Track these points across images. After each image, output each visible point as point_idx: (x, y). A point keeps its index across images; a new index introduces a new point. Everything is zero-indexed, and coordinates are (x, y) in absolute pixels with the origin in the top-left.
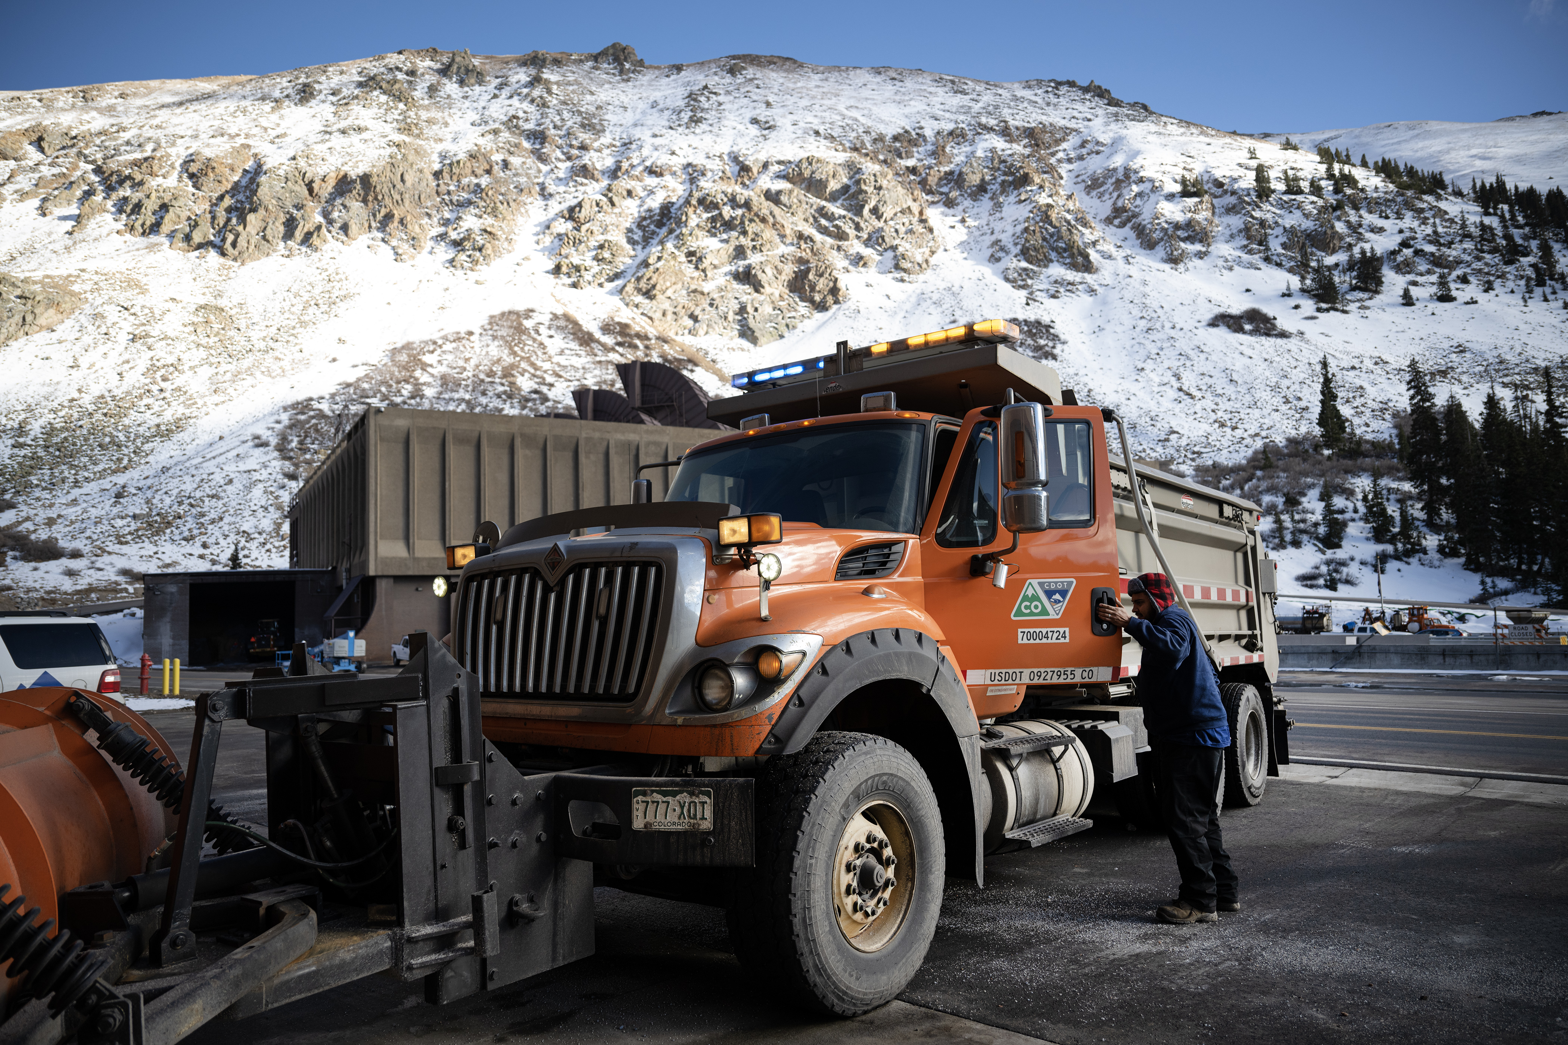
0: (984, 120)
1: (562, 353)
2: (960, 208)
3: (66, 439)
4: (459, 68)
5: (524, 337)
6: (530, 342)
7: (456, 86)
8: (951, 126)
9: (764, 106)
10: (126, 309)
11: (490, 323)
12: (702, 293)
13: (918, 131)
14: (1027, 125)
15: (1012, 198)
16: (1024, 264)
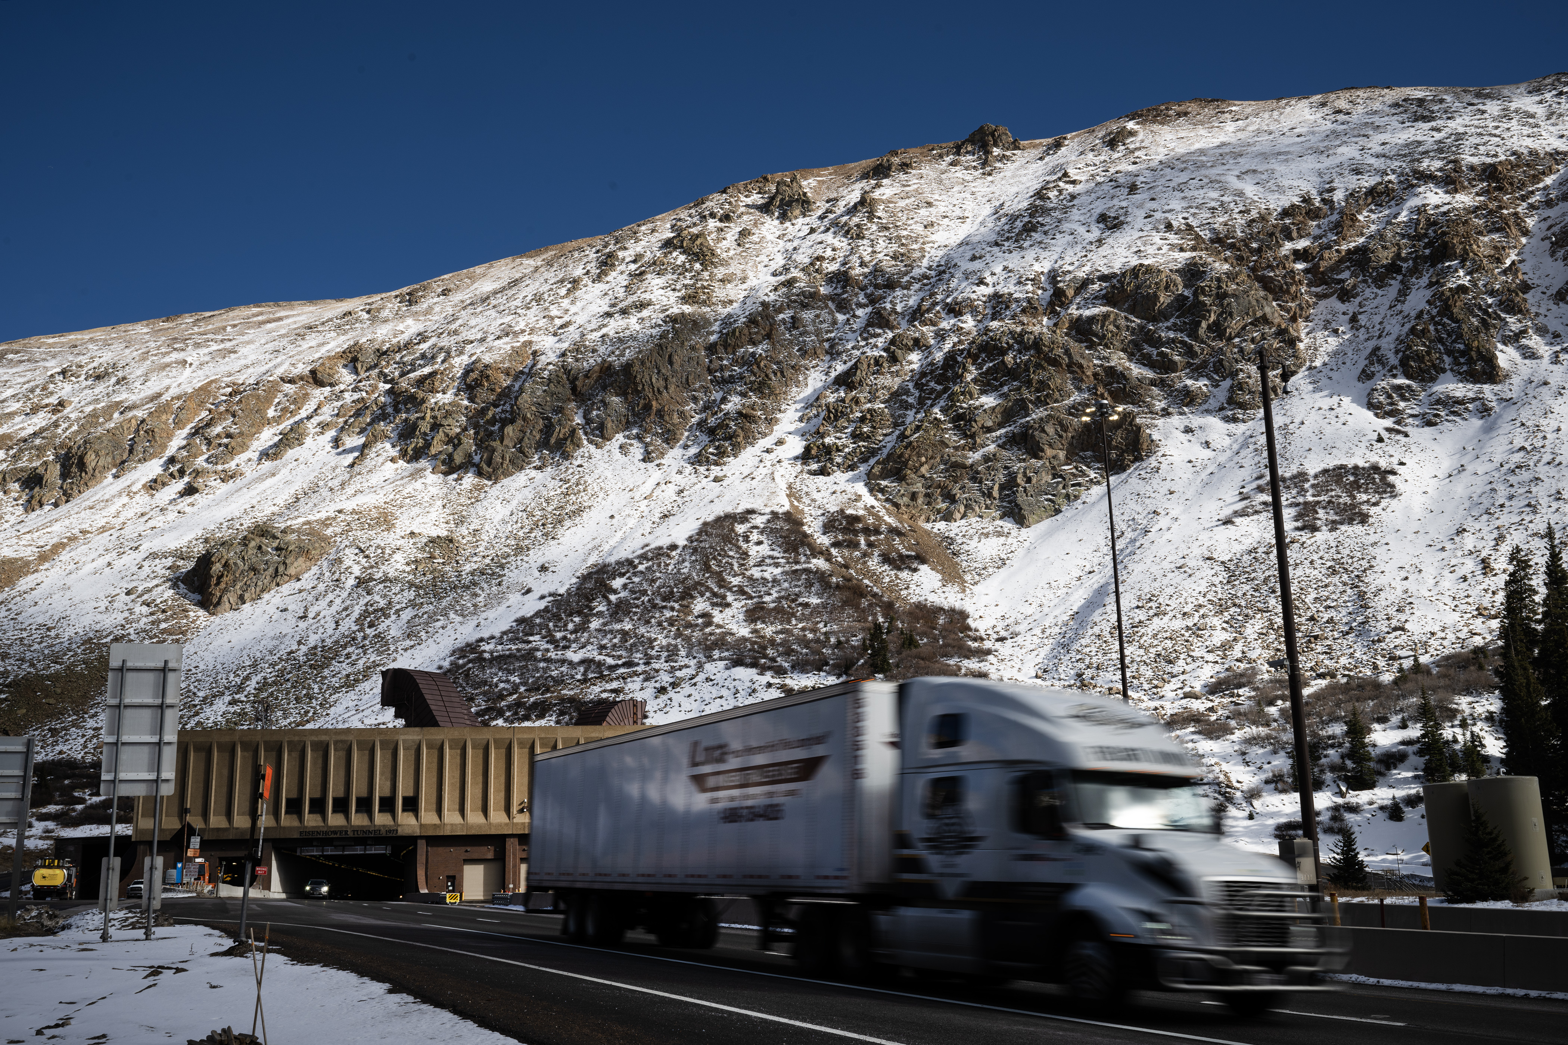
0: (1425, 164)
1: (761, 563)
2: (1357, 300)
3: (272, 694)
4: (785, 198)
7: (776, 222)
10: (362, 551)
12: (964, 466)
16: (1400, 380)
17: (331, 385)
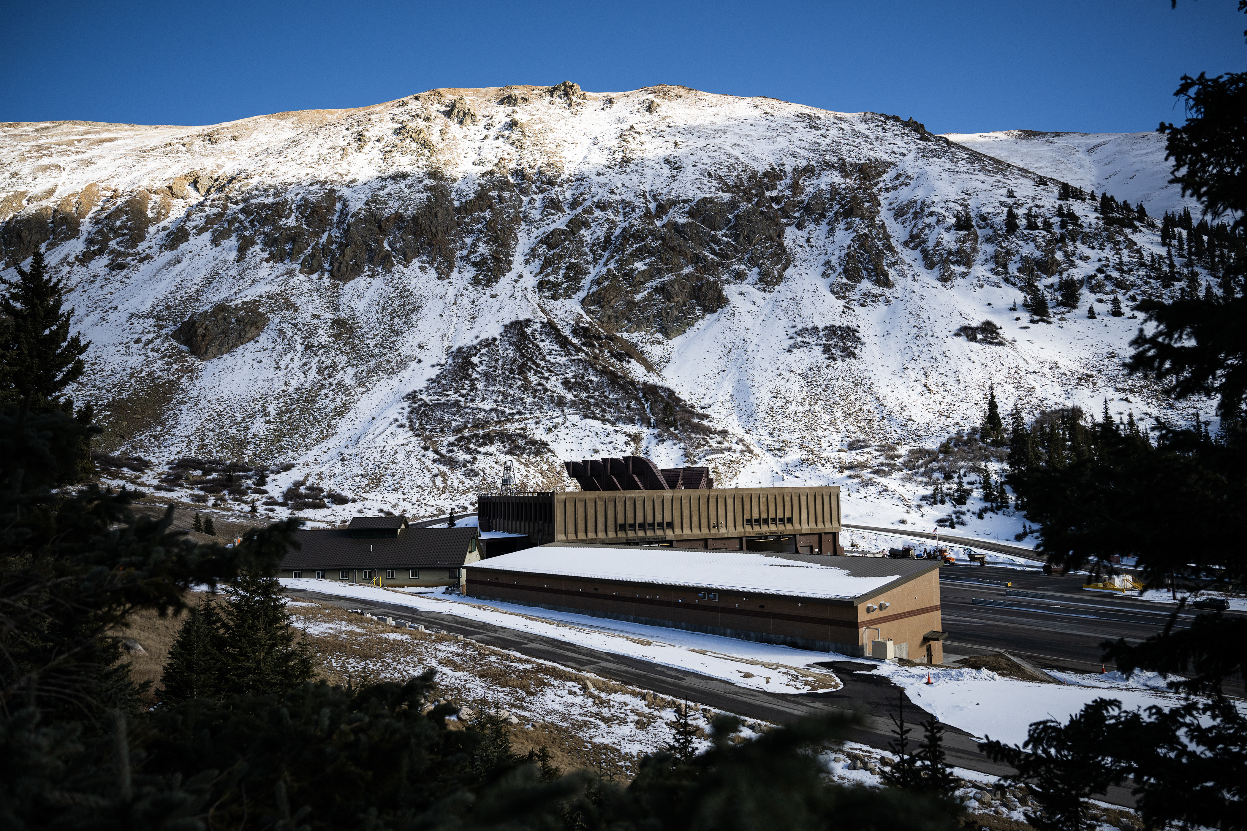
0: (828, 158)
2: (807, 230)
4: (459, 112)
7: (458, 126)
9: (673, 145)
10: (295, 326)
11: (505, 331)
12: (633, 303)
13: (781, 167)
14: (857, 161)
16: (845, 281)
17: (183, 198)
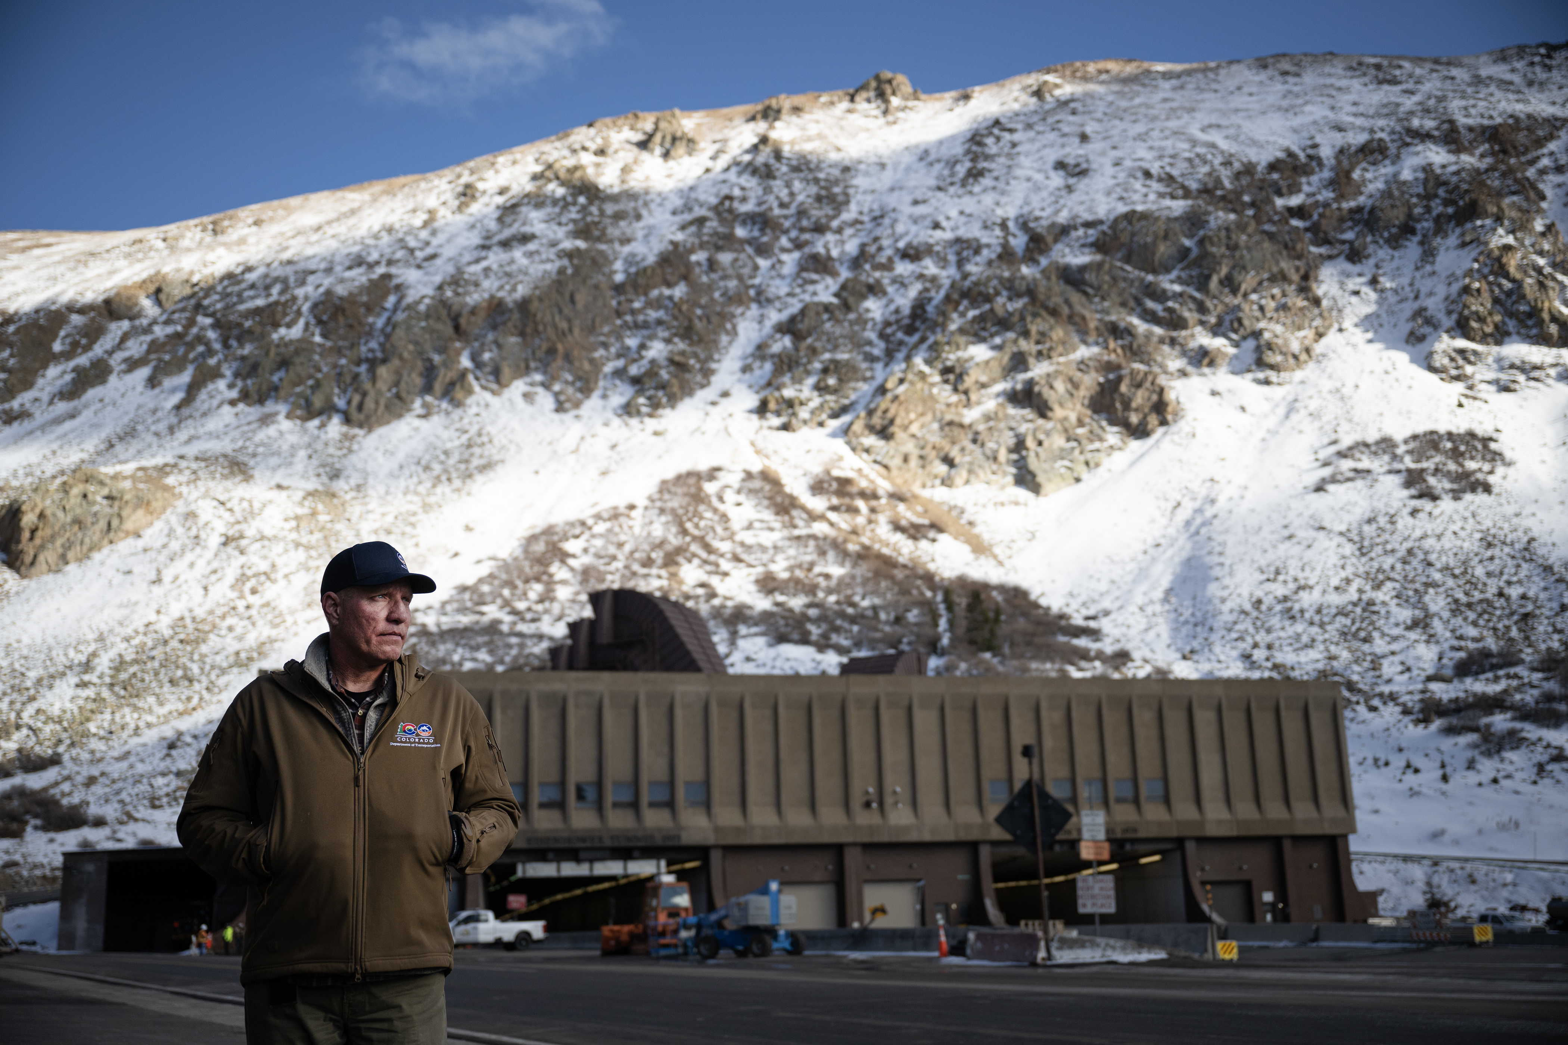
0: (1416, 123)
1: (749, 527)
2: (1372, 261)
3: (134, 675)
4: (664, 138)
5: (702, 508)
6: (708, 515)
7: (660, 160)
8: (1362, 138)
9: (1077, 140)
10: (222, 503)
11: (661, 491)
12: (961, 426)
13: (1310, 151)
14: (1486, 122)
15: (1453, 240)
16: (1461, 343)
17: (131, 319)
